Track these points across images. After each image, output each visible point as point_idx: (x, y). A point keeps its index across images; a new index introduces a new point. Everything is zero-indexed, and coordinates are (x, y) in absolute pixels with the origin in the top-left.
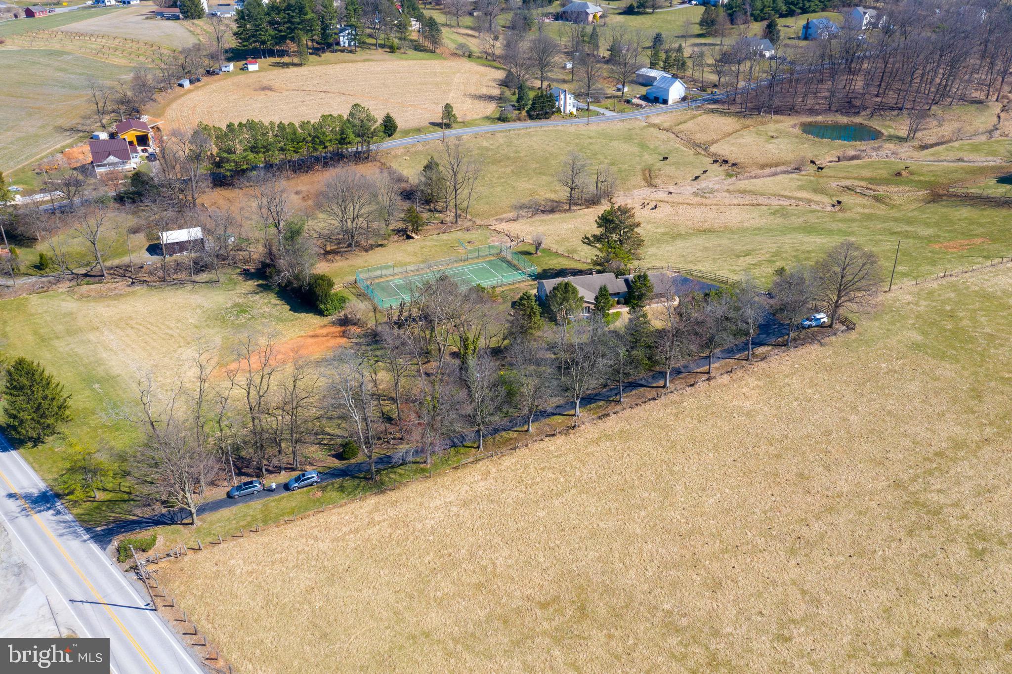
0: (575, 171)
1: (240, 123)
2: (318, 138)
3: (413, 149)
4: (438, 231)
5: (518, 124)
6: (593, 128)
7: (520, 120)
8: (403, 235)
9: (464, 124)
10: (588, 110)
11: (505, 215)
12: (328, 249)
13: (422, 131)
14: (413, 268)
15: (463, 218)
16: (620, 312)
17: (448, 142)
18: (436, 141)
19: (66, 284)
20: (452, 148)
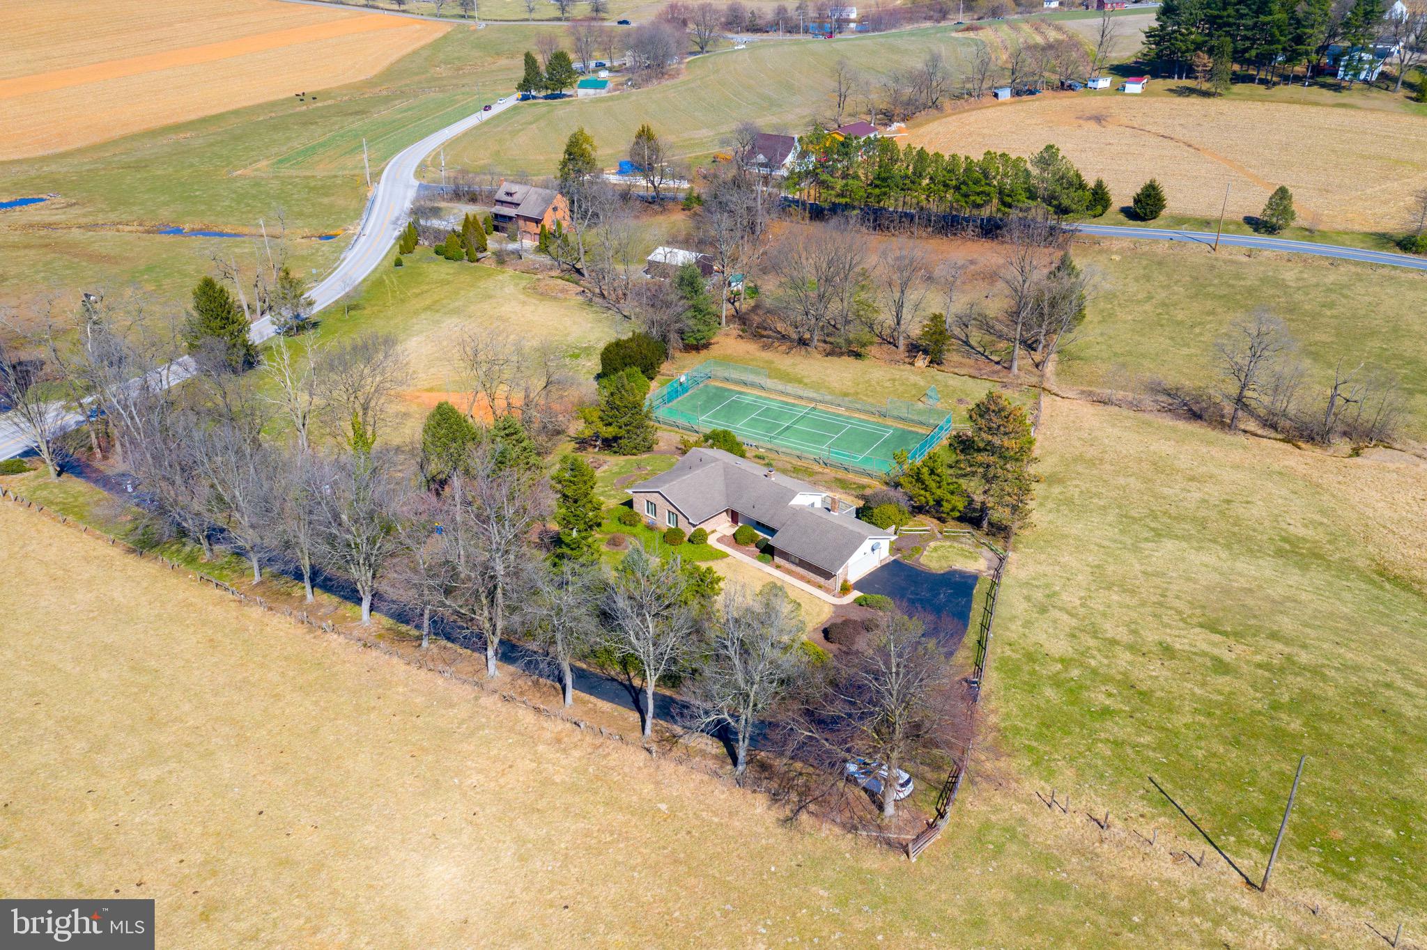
9: (1309, 233)
11: (1110, 391)
13: (1213, 225)
14: (812, 394)
15: (1040, 368)
16: (728, 556)
17: (1223, 254)
18: (1203, 246)
19: (555, 273)
20: (1218, 264)
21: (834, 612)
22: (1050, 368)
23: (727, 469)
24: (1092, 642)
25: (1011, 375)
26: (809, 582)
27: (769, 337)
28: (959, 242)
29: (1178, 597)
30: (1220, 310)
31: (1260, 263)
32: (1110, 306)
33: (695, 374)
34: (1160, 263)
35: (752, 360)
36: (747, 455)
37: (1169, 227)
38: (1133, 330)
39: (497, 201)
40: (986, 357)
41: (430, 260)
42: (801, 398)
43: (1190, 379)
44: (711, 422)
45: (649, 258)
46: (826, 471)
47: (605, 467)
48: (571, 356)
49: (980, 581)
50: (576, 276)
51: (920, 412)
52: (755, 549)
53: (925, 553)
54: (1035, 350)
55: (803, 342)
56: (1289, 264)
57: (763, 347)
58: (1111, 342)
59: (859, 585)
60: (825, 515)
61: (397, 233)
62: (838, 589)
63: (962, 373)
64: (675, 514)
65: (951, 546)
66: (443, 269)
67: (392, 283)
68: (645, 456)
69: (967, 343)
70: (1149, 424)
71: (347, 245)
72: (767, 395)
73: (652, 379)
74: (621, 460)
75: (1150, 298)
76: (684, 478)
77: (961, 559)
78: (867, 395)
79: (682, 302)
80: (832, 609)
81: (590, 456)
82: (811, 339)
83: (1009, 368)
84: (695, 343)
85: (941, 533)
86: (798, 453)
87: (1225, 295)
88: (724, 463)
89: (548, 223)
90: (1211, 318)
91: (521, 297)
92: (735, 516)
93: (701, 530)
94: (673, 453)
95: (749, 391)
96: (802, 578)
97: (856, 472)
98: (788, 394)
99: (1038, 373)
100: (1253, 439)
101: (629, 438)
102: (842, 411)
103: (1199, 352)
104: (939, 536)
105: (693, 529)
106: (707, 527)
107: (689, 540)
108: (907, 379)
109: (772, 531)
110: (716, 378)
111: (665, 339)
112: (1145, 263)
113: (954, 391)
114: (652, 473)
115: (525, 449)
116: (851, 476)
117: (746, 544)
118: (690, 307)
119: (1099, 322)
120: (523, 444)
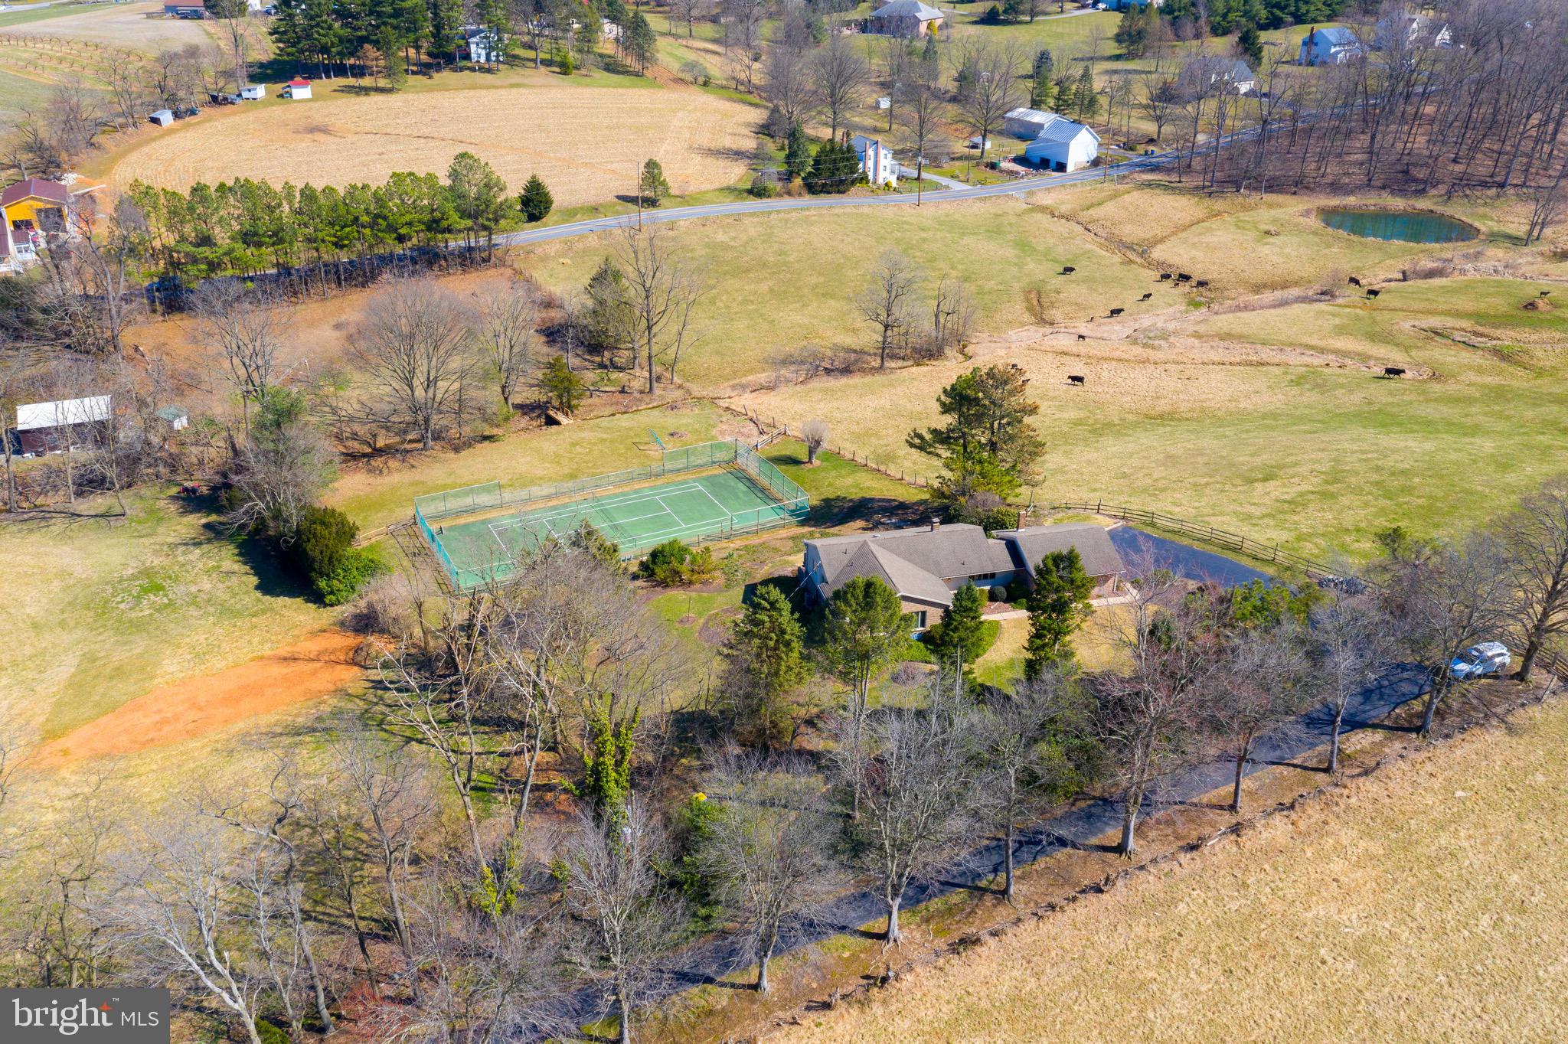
0: (894, 291)
1: (222, 186)
2: (385, 218)
3: (581, 246)
4: (613, 409)
5: (787, 202)
6: (927, 211)
7: (789, 193)
8: (539, 416)
9: (683, 199)
10: (918, 179)
11: (750, 378)
12: (380, 443)
16: (999, 622)
18: (627, 230)
20: (658, 243)
30: (713, 282)
31: (688, 233)
43: (783, 345)
52: (995, 604)
56: (709, 228)
62: (1116, 588)
63: (606, 413)
87: (699, 269)
100: (904, 372)
109: (995, 579)
112: (597, 258)
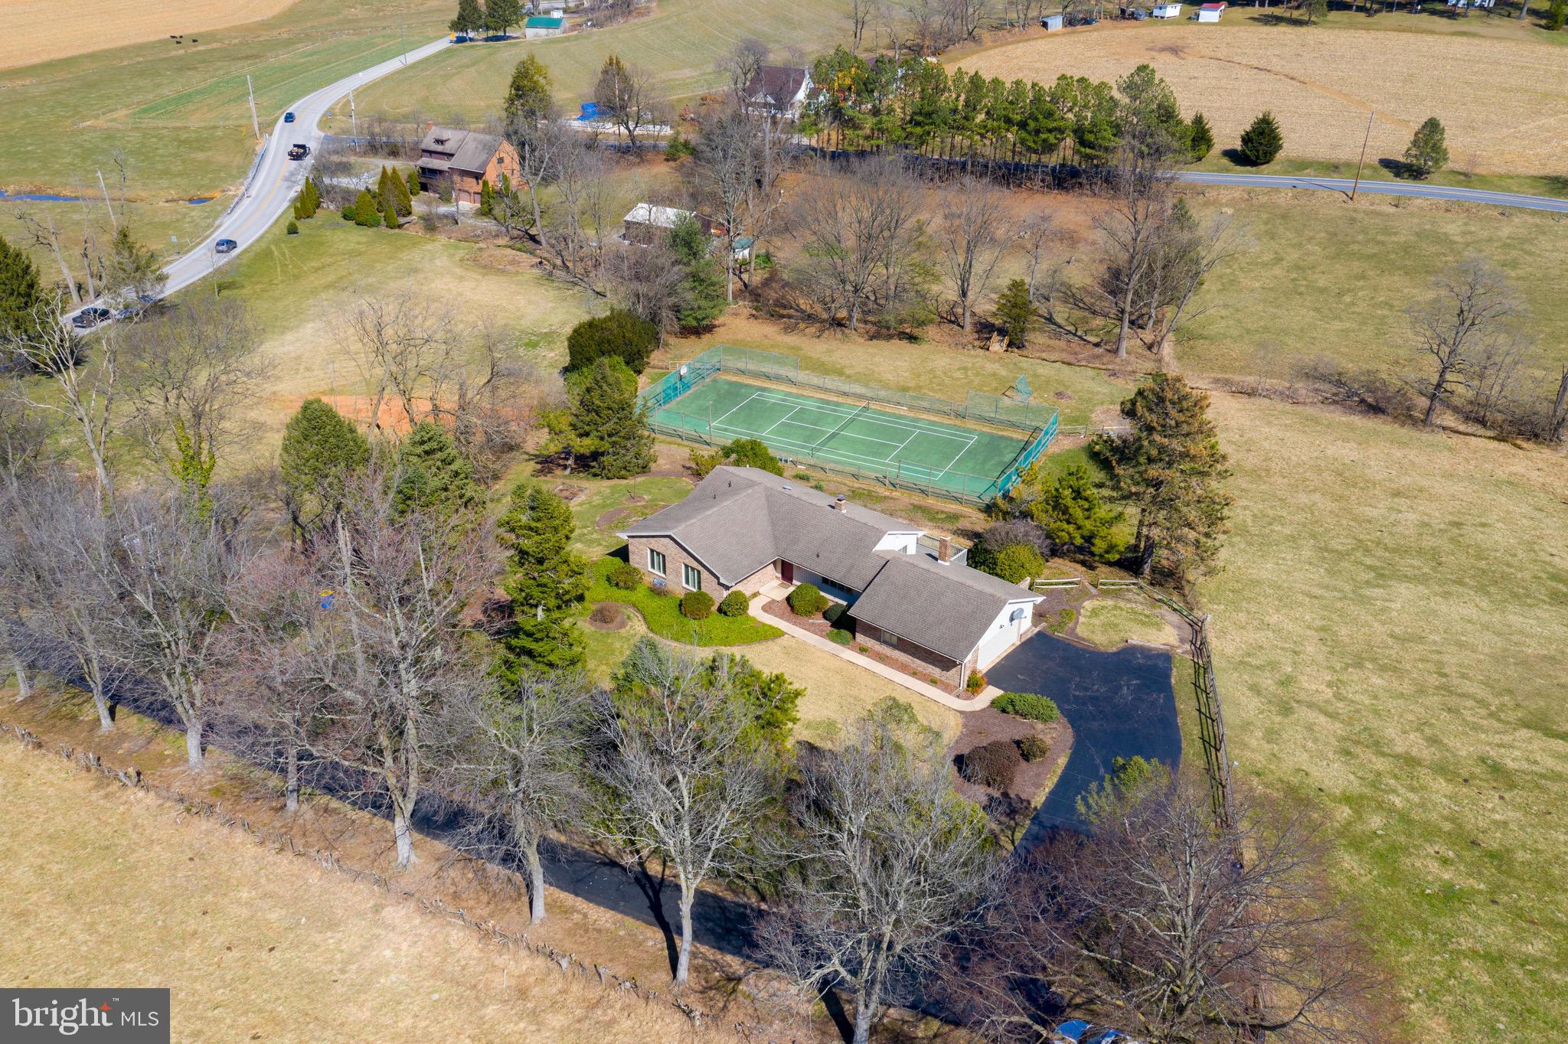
4: (1065, 356)
9: (1466, 178)
13: (1342, 169)
14: (858, 389)
15: (1154, 350)
16: (783, 634)
17: (1362, 203)
18: (1337, 195)
19: (503, 241)
20: (1359, 216)
21: (965, 726)
22: (1167, 349)
23: (770, 495)
24: (1380, 764)
25: (1118, 360)
26: (914, 674)
27: (790, 317)
28: (1025, 195)
29: (1464, 676)
30: (1371, 273)
31: (1412, 215)
32: (1228, 271)
33: (698, 365)
34: (1284, 217)
35: (773, 346)
36: (785, 474)
37: (1286, 172)
38: (1265, 301)
39: (424, 151)
40: (1080, 337)
41: (335, 226)
42: (845, 394)
43: (1352, 361)
44: (725, 430)
45: (628, 218)
46: (896, 494)
47: (582, 497)
48: (527, 345)
49: (1176, 661)
50: (530, 244)
51: (1008, 410)
52: (823, 621)
53: (1082, 619)
54: (1141, 327)
55: (839, 324)
56: (1449, 215)
57: (785, 329)
58: (1239, 316)
59: (995, 676)
60: (927, 564)
61: (293, 194)
62: (964, 685)
63: (1053, 358)
64: (696, 569)
65: (1115, 607)
66: (353, 237)
67: (284, 255)
68: (640, 479)
69: (1050, 320)
70: (1316, 421)
71: (224, 210)
72: (800, 392)
73: (639, 372)
74: (603, 486)
75: (1279, 260)
76: (709, 513)
77: (1136, 627)
78: (932, 390)
79: (676, 268)
80: (960, 720)
81: (559, 481)
82: (850, 318)
83: (1115, 352)
84: (695, 323)
85: (1095, 586)
86: (853, 470)
87: (1374, 255)
88: (767, 488)
89: (491, 176)
90: (1361, 283)
91: (458, 271)
92: (787, 571)
93: (738, 594)
94: (680, 475)
95: (774, 387)
96: (903, 668)
97: (937, 495)
98: (827, 390)
99: (1153, 356)
100: (1456, 439)
101: (614, 454)
102: (903, 410)
103: (1355, 326)
104: (1093, 591)
105: (725, 593)
106: (746, 588)
107: (720, 610)
108: (982, 368)
109: (851, 595)
110: (727, 370)
111: (654, 318)
112: (1265, 216)
113: (1048, 382)
114: (652, 506)
115: (456, 474)
116: (931, 501)
117: (808, 613)
118: (687, 275)
119: (1219, 291)
120: (453, 467)
